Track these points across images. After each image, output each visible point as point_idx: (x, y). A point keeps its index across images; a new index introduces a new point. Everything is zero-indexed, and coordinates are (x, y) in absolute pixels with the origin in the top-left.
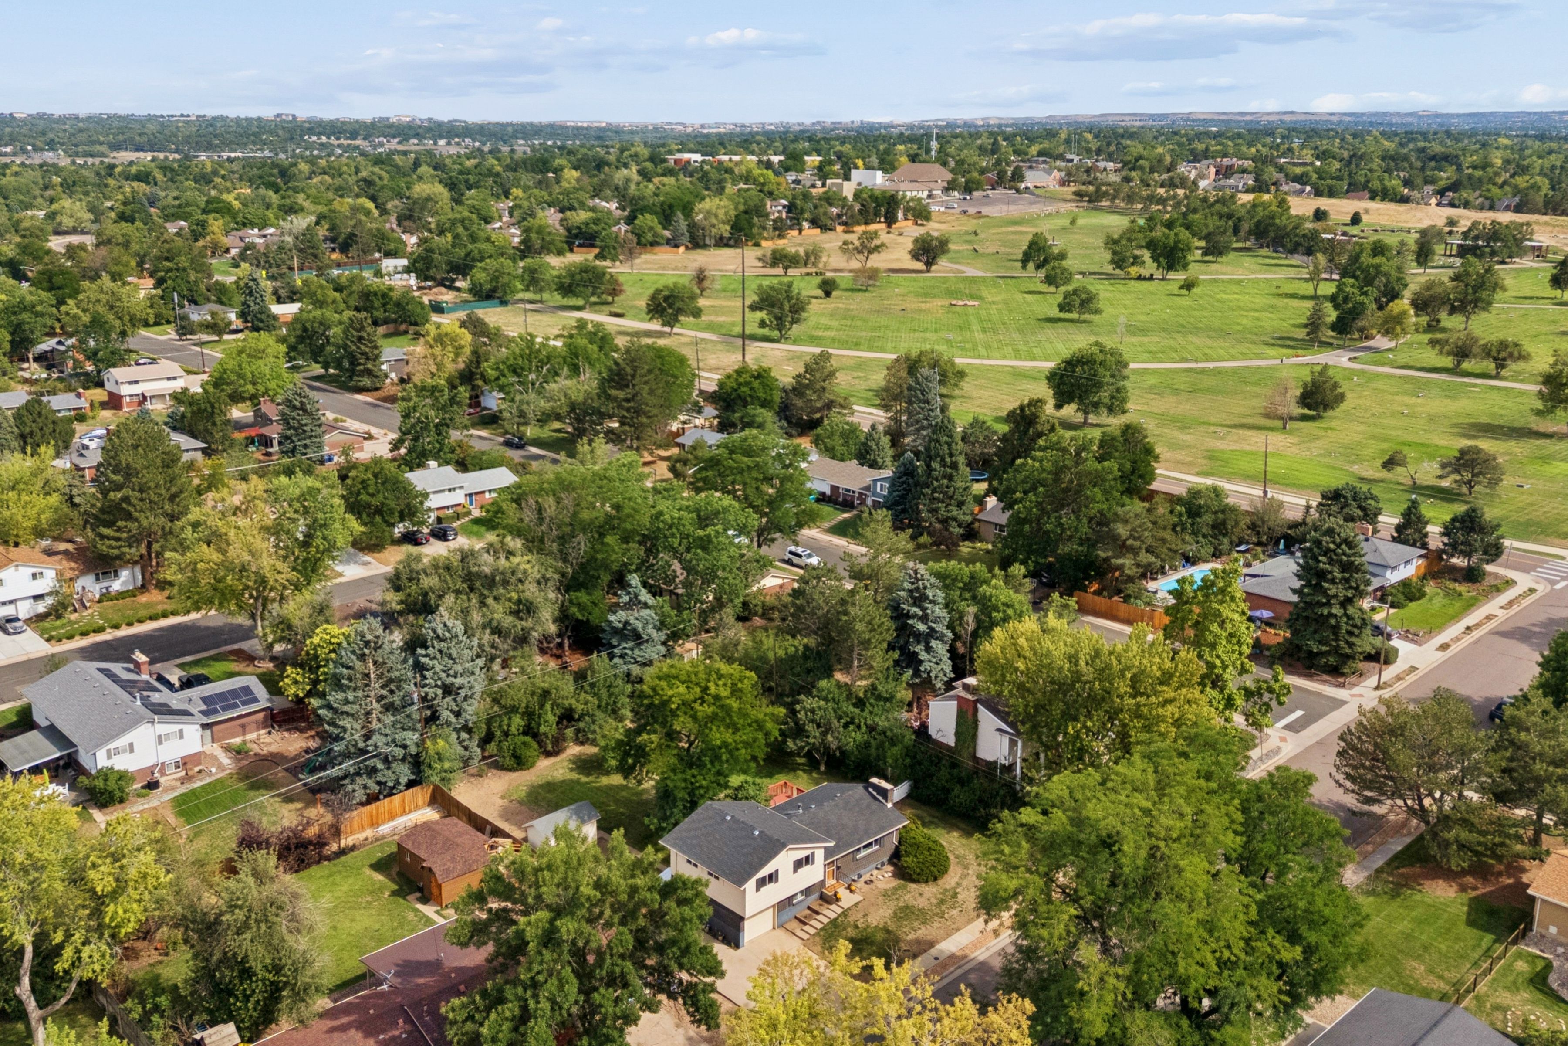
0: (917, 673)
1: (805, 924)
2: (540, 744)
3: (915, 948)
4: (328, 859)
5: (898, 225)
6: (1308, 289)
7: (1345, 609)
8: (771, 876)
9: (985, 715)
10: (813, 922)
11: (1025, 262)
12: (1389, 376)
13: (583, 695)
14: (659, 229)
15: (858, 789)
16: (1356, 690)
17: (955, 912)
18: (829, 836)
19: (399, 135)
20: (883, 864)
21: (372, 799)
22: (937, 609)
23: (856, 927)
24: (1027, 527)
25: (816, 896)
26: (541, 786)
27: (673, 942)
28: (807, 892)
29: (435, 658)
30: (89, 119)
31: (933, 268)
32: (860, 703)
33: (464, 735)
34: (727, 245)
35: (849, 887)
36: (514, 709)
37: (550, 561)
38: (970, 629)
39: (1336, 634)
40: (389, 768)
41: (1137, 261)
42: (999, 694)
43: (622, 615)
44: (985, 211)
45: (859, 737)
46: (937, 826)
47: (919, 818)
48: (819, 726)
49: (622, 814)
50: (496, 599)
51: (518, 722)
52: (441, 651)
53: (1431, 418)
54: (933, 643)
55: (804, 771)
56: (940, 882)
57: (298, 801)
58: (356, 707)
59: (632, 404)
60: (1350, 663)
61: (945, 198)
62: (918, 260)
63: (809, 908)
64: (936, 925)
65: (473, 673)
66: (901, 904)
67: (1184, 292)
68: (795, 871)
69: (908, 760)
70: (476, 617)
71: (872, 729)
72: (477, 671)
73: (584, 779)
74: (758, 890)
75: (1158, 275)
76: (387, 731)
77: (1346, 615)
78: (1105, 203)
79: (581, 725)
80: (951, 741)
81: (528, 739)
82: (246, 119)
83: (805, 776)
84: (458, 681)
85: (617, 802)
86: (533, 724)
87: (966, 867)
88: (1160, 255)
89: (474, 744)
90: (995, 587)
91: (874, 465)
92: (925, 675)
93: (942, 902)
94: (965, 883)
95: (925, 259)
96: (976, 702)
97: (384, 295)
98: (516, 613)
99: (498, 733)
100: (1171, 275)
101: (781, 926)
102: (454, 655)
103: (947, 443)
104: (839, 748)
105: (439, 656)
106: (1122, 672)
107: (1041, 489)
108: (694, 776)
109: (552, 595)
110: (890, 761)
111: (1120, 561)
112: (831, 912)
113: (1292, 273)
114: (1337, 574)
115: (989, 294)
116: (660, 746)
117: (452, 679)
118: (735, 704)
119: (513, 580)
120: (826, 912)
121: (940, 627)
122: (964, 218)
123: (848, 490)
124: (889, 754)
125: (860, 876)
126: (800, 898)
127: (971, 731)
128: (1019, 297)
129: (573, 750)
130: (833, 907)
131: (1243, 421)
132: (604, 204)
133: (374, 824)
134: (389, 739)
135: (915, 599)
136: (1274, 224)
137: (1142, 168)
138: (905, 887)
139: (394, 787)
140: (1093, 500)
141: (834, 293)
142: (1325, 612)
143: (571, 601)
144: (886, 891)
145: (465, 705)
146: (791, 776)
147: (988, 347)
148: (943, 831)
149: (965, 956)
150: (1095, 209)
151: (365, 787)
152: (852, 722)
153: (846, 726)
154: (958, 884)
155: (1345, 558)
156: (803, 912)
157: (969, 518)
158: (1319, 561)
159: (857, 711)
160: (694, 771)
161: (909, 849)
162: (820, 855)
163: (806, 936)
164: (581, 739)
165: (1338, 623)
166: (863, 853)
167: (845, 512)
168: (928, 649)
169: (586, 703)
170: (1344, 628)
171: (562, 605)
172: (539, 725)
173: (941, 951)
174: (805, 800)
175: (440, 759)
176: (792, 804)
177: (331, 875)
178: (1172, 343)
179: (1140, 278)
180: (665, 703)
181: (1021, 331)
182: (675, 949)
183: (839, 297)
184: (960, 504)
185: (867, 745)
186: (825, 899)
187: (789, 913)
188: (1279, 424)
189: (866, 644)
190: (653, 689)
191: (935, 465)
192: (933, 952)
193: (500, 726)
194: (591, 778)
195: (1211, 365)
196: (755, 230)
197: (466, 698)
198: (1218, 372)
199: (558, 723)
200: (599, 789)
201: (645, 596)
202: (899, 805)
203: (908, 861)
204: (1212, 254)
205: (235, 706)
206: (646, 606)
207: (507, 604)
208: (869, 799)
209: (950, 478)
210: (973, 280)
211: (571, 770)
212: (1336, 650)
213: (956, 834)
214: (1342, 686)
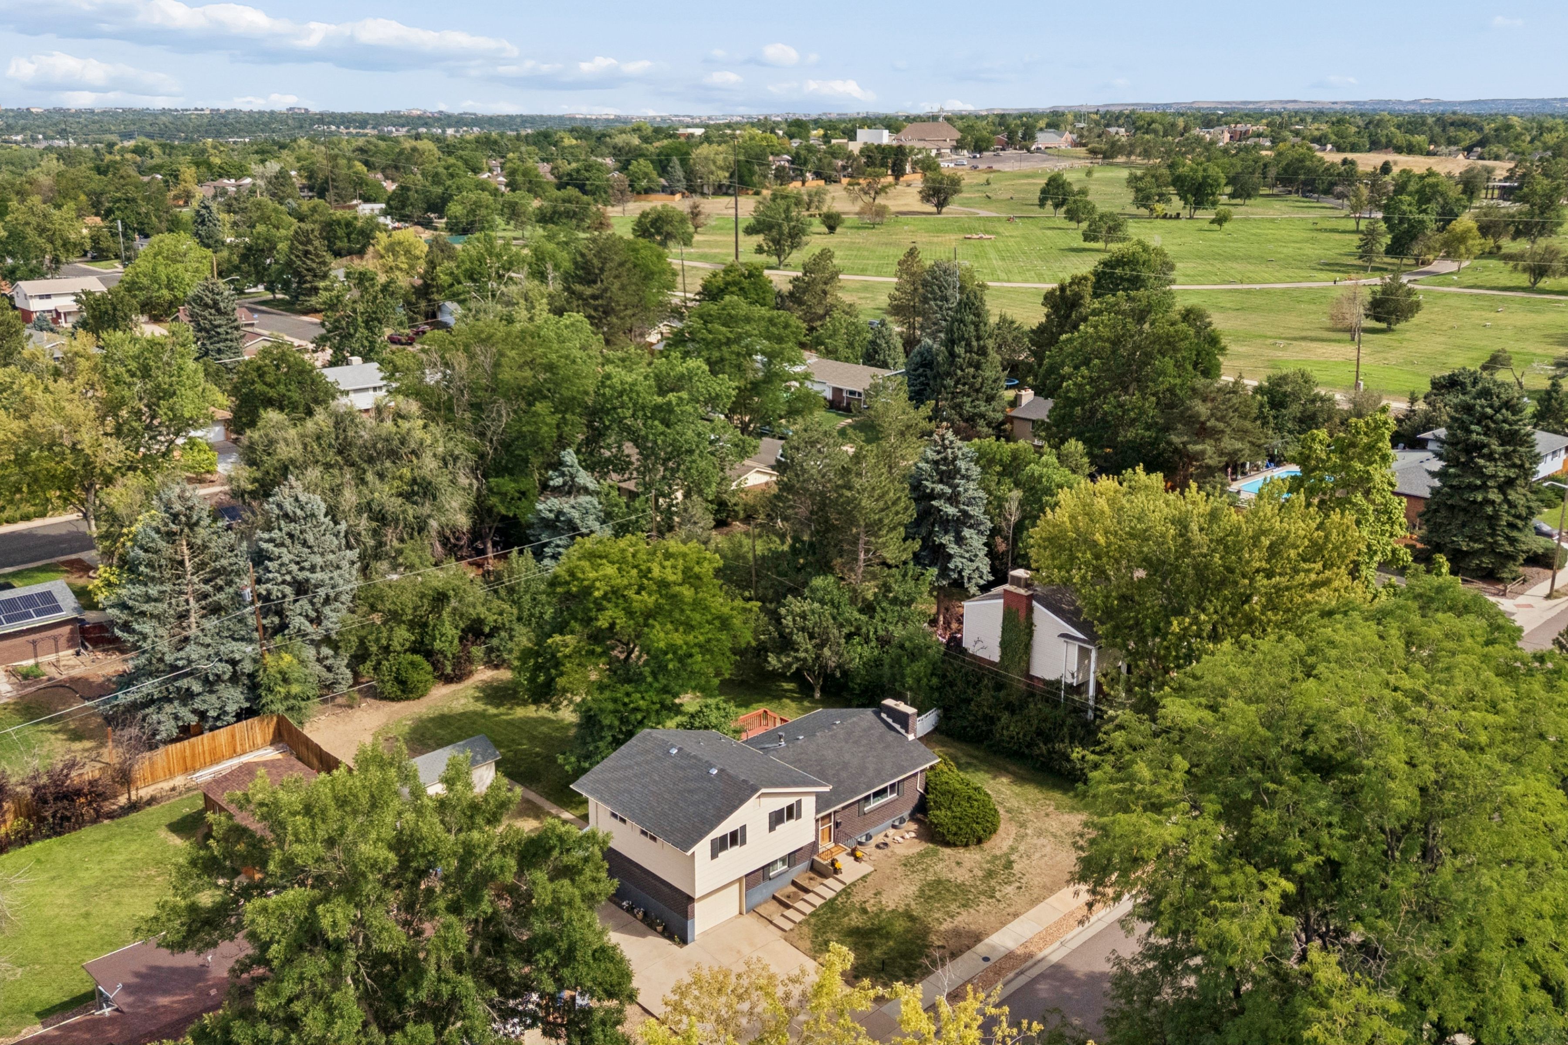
0: (944, 572)
1: (788, 907)
2: (435, 666)
3: (953, 944)
4: (111, 816)
5: (905, 178)
6: (1351, 224)
7: (1505, 494)
8: (734, 835)
9: (1042, 615)
10: (800, 905)
11: (1042, 203)
12: (1458, 295)
13: (496, 603)
14: (654, 175)
15: (868, 714)
16: (1521, 600)
17: (1010, 889)
18: (823, 777)
19: (408, 124)
20: (902, 821)
21: (186, 732)
22: (972, 485)
23: (864, 911)
24: (1078, 410)
25: (804, 865)
26: (432, 720)
27: (548, 941)
28: (791, 859)
29: (282, 545)
30: (104, 113)
31: (944, 210)
32: (869, 609)
33: (326, 651)
34: (726, 194)
35: (853, 853)
36: (394, 617)
37: (461, 435)
38: (1013, 519)
39: (1492, 527)
40: (211, 692)
41: (1163, 198)
42: (1067, 582)
43: (555, 502)
44: (996, 167)
45: (866, 651)
46: (977, 769)
47: (954, 758)
48: (811, 637)
49: (538, 755)
50: (381, 476)
51: (402, 635)
52: (291, 536)
53: (1521, 330)
54: (967, 532)
55: (793, 699)
56: (985, 846)
57: (89, 738)
58: (161, 607)
59: (600, 302)
60: (1510, 565)
61: (954, 157)
62: (928, 201)
63: (794, 883)
64: (982, 908)
65: (338, 567)
66: (931, 878)
67: (1216, 226)
68: (772, 828)
69: (935, 681)
70: (350, 497)
71: (884, 642)
72: (345, 564)
73: (492, 710)
74: (714, 856)
75: (1185, 213)
76: (208, 640)
77: (1507, 501)
78: (1121, 159)
79: (495, 642)
80: (994, 654)
81: (418, 658)
82: (259, 112)
83: (793, 705)
84: (319, 576)
85: (532, 738)
86: (427, 640)
87: (1023, 825)
88: (1187, 192)
89: (341, 664)
90: (1046, 465)
91: (884, 365)
92: (955, 576)
93: (990, 874)
94: (1022, 848)
95: (935, 200)
96: (1031, 598)
97: (348, 224)
98: (408, 496)
99: (374, 649)
100: (1199, 214)
101: (752, 910)
102: (311, 540)
103: (973, 323)
104: (839, 666)
105: (288, 541)
106: (1256, 539)
107: (1096, 361)
108: (628, 694)
109: (464, 481)
110: (910, 681)
111: (1199, 447)
112: (828, 889)
113: (1329, 213)
114: (1496, 447)
115: (1007, 230)
116: (577, 651)
117: (307, 574)
118: (687, 592)
119: (403, 451)
120: (820, 889)
121: (976, 511)
122: (975, 173)
123: (852, 393)
124: (908, 671)
125: (869, 837)
126: (780, 868)
127: (1024, 638)
128: (1038, 232)
129: (483, 675)
130: (830, 882)
131: (1304, 334)
132: (600, 160)
133: (188, 769)
134: (211, 651)
135: (941, 473)
136: (1303, 167)
137: (1155, 132)
138: (936, 853)
139: (218, 718)
140: (1163, 373)
141: (838, 230)
142: (1480, 498)
143: (490, 490)
144: (907, 858)
145: (327, 610)
146: (775, 704)
147: (1008, 272)
148: (987, 776)
149: (1030, 956)
150: (1111, 164)
151: (176, 718)
152: (858, 632)
153: (849, 637)
154: (1013, 849)
155: (1506, 427)
156: (785, 890)
157: (1000, 416)
158: (1469, 432)
159: (864, 618)
160: (628, 688)
161: (941, 799)
162: (809, 805)
163: (788, 926)
164: (494, 661)
165: (1496, 511)
166: (874, 804)
167: (847, 417)
168: (960, 540)
169: (501, 614)
170: (1505, 519)
171: (479, 496)
172: (434, 639)
173: (993, 948)
174: (790, 732)
175: (286, 680)
176: (774, 736)
177: (108, 838)
178: (1209, 268)
179: (1165, 217)
180: (587, 591)
181: (1043, 258)
182: (548, 953)
183: (845, 234)
184: (990, 399)
185: (878, 663)
186: (819, 871)
187: (764, 890)
188: (1347, 336)
189: (874, 528)
190: (572, 574)
191: (959, 350)
192: (981, 948)
193: (377, 640)
194: (502, 710)
195: (1258, 287)
196: (756, 179)
197: (327, 600)
198: (1268, 292)
199: (461, 639)
200: (510, 723)
201: (585, 478)
202: (926, 739)
203: (940, 815)
204: (1240, 196)
205: (28, 616)
206: (586, 491)
207: (397, 483)
208: (882, 728)
209: (978, 366)
210: (988, 219)
211: (477, 699)
212: (1492, 549)
213: (1004, 780)
214: (1503, 594)
